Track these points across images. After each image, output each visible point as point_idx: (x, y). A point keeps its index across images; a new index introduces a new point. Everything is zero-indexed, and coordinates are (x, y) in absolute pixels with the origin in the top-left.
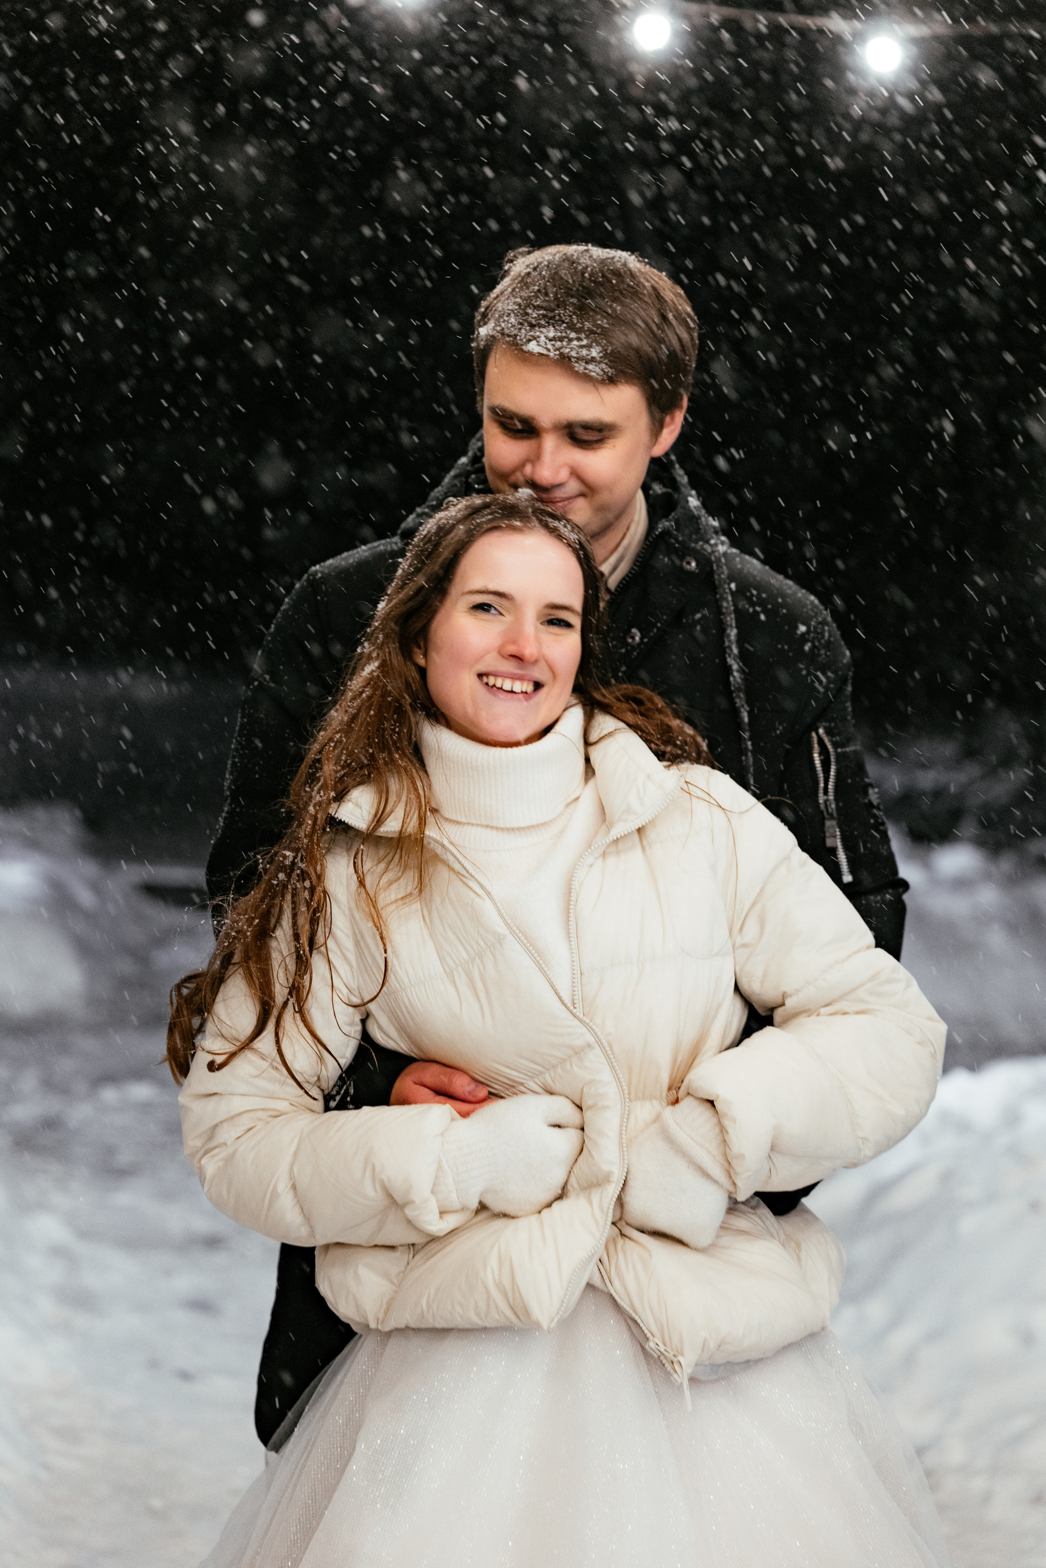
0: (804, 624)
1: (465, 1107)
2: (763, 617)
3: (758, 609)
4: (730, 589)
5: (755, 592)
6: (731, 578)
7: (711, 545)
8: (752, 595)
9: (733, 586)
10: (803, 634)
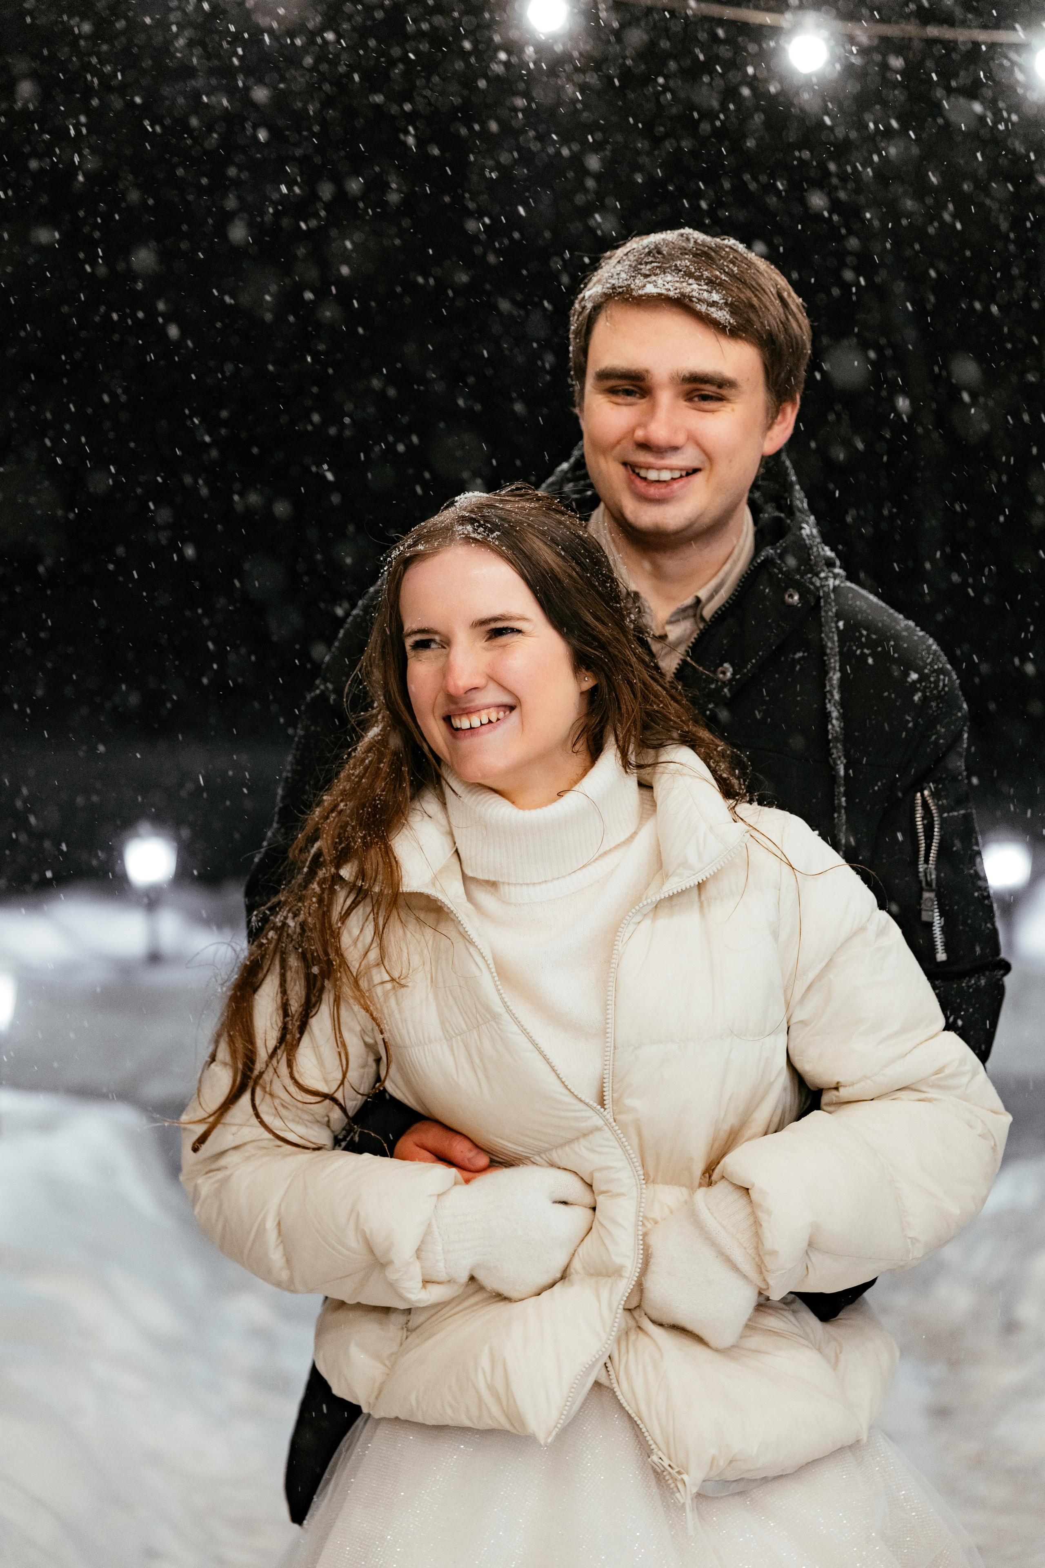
0: (916, 672)
1: (463, 1175)
2: (870, 661)
3: (866, 651)
4: (837, 627)
5: (865, 633)
6: (838, 616)
7: (821, 579)
8: (862, 635)
9: (841, 624)
10: (914, 682)
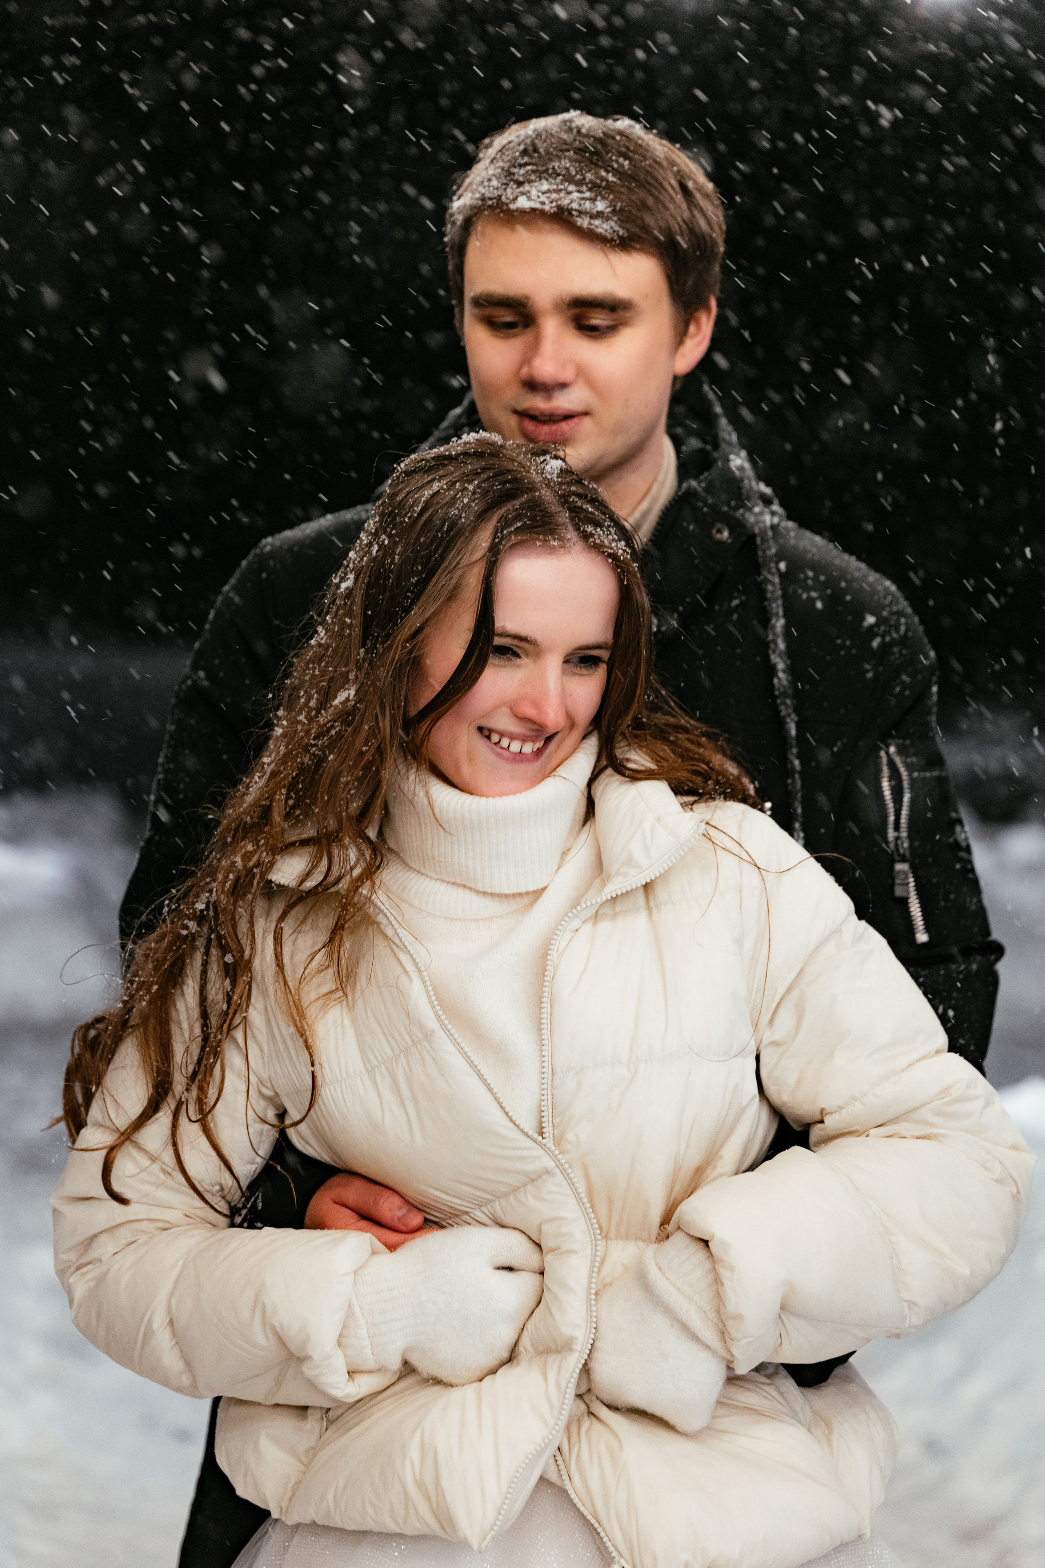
0: (873, 614)
1: (393, 1237)
2: (819, 605)
3: (814, 594)
4: (778, 569)
5: (810, 574)
6: (779, 557)
7: (755, 514)
8: (807, 577)
9: (782, 566)
10: (871, 627)
